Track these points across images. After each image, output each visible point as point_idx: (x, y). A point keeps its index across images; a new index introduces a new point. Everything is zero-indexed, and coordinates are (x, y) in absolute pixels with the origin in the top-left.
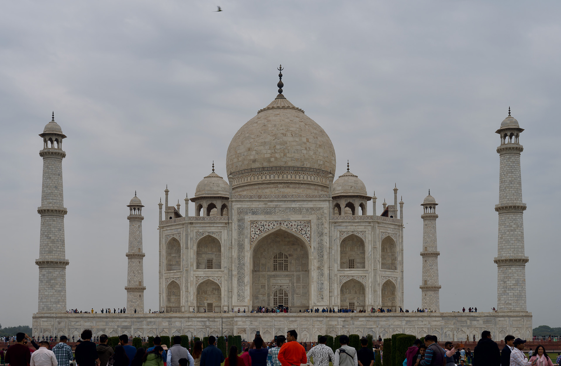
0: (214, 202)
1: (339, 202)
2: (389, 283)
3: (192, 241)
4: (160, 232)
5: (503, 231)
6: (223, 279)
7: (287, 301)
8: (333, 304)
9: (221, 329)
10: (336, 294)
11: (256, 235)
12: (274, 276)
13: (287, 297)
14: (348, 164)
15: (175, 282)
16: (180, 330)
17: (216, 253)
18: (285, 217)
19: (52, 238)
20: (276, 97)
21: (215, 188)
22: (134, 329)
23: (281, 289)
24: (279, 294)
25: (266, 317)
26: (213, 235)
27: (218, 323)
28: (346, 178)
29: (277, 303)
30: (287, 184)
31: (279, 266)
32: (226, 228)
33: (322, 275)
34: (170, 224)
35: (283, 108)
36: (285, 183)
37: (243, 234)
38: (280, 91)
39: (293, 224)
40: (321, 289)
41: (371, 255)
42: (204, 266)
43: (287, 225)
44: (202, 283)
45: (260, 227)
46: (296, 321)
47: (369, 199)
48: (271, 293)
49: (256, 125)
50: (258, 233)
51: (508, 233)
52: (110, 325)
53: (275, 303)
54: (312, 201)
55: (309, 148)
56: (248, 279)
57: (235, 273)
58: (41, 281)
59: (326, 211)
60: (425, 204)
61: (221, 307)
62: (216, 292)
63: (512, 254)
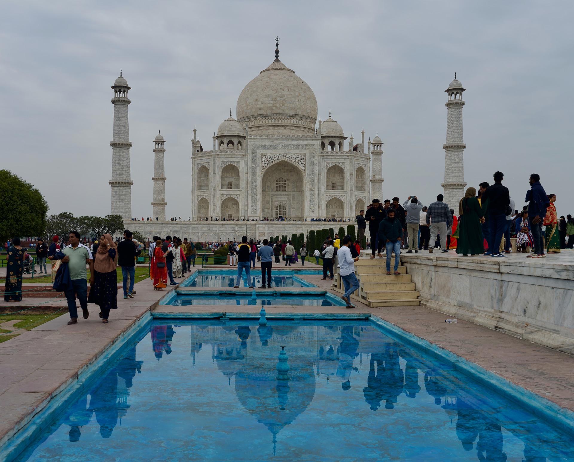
0: (233, 140)
1: (324, 141)
2: (360, 200)
3: (218, 168)
4: (192, 161)
5: (449, 164)
6: (241, 196)
7: (286, 213)
8: (321, 216)
9: (246, 233)
10: (323, 208)
11: (265, 164)
12: (276, 195)
13: (285, 211)
14: (330, 112)
15: (205, 198)
16: (216, 233)
17: (234, 178)
18: (287, 152)
19: (122, 165)
20: (273, 61)
21: (233, 129)
22: (183, 232)
23: (281, 206)
24: (279, 208)
25: (279, 224)
26: (234, 164)
27: (244, 229)
28: (329, 123)
29: (278, 215)
30: (284, 126)
31: (280, 188)
32: (243, 159)
33: (313, 194)
34: (201, 155)
35: (280, 69)
36: (283, 126)
37: (256, 164)
38: (277, 57)
39: (293, 157)
40: (312, 204)
41: (349, 180)
42: (226, 187)
43: (288, 157)
44: (225, 200)
45: (268, 158)
46: (301, 227)
47: (345, 138)
48: (274, 208)
49: (260, 82)
50: (267, 163)
51: (452, 165)
52: (165, 229)
53: (277, 215)
54: (306, 139)
55: (301, 100)
56: (259, 196)
57: (250, 192)
58: (113, 196)
59: (316, 147)
60: (374, 143)
61: (239, 217)
62: (235, 206)
63: (455, 181)
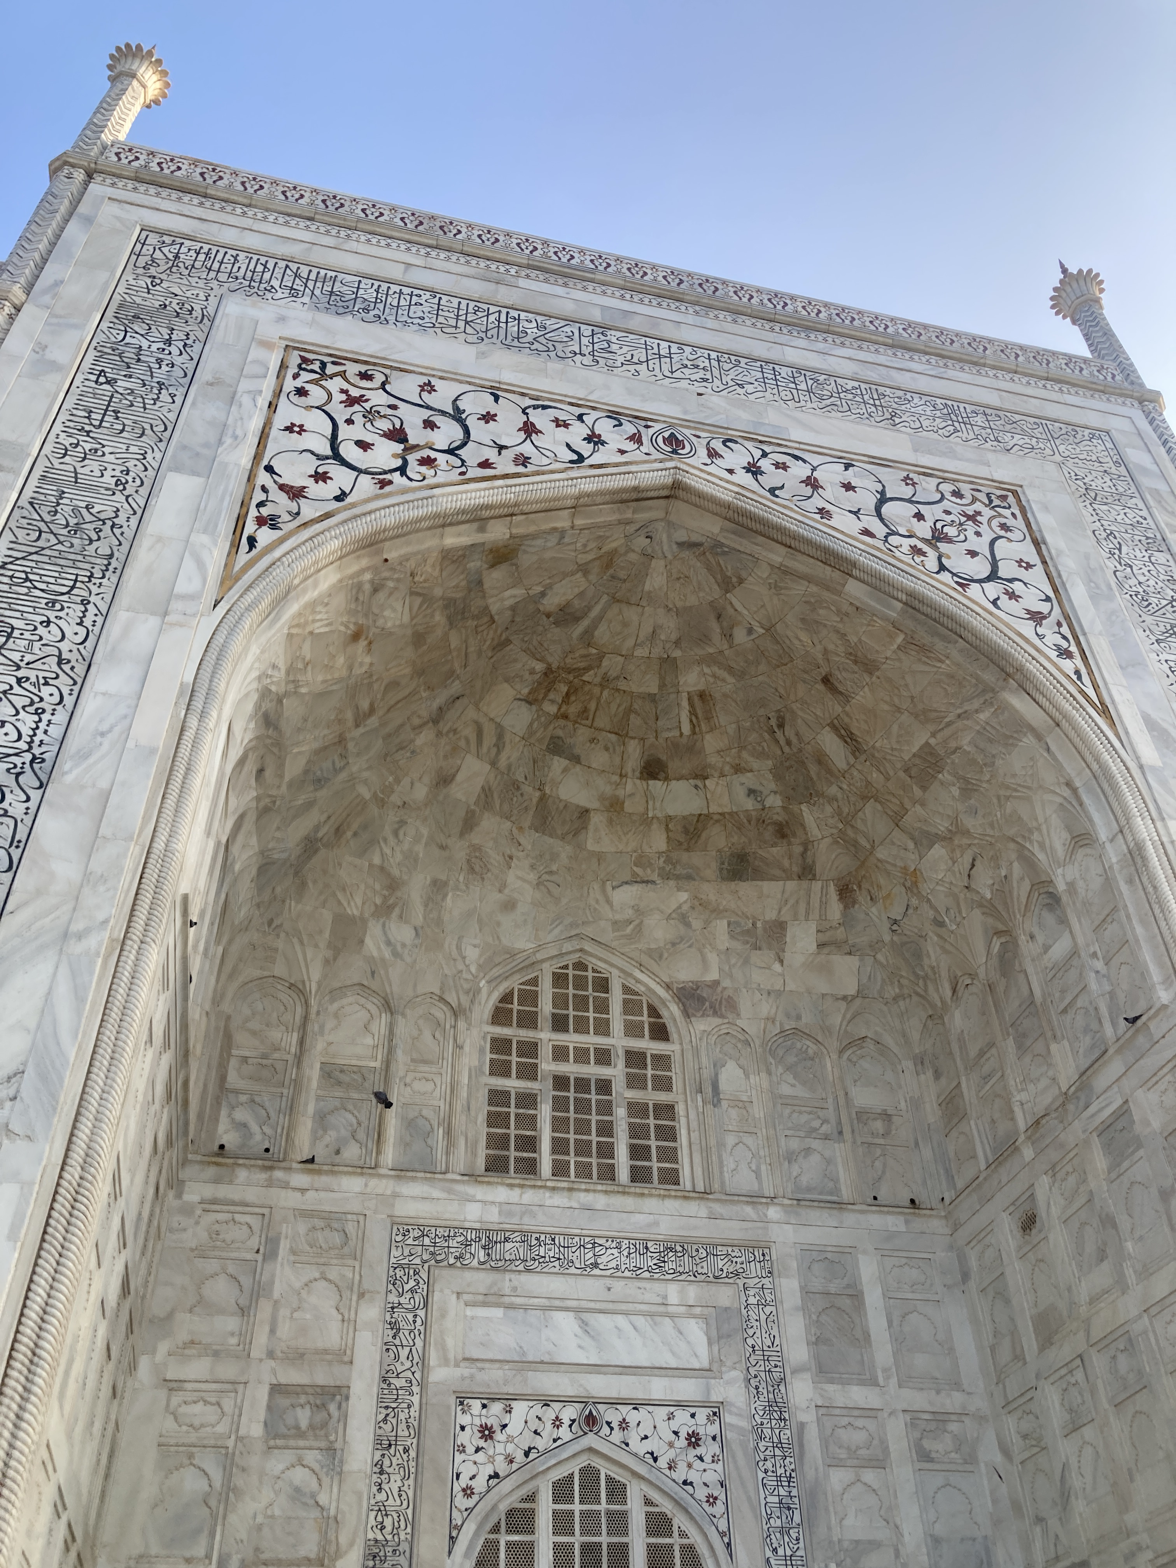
11: (338, 474)
12: (495, 1252)
18: (725, 414)
23: (591, 1475)
37: (151, 432)
39: (827, 479)
43: (754, 471)
45: (412, 416)
50: (381, 460)
59: (1139, 457)
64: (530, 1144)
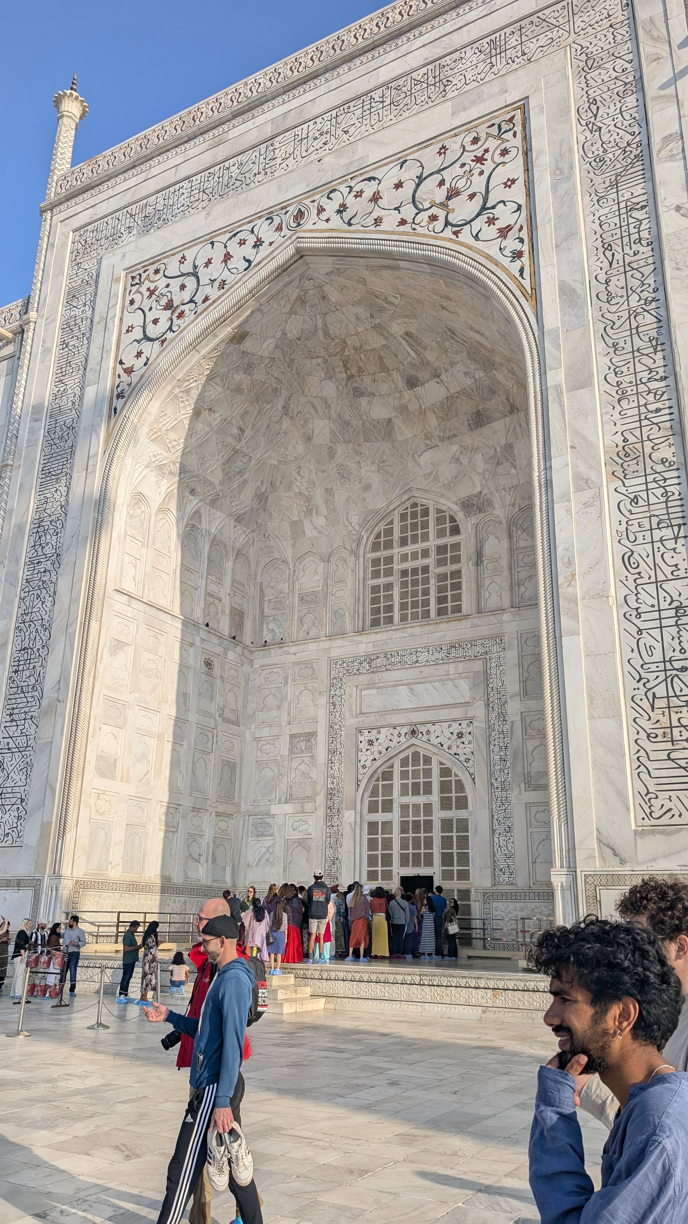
11: (146, 347)
12: (373, 664)
13: (462, 814)
18: (332, 165)
23: (416, 755)
24: (404, 791)
29: (387, 860)
31: (403, 595)
45: (176, 286)
48: (348, 788)
53: (378, 861)
64: (390, 609)
